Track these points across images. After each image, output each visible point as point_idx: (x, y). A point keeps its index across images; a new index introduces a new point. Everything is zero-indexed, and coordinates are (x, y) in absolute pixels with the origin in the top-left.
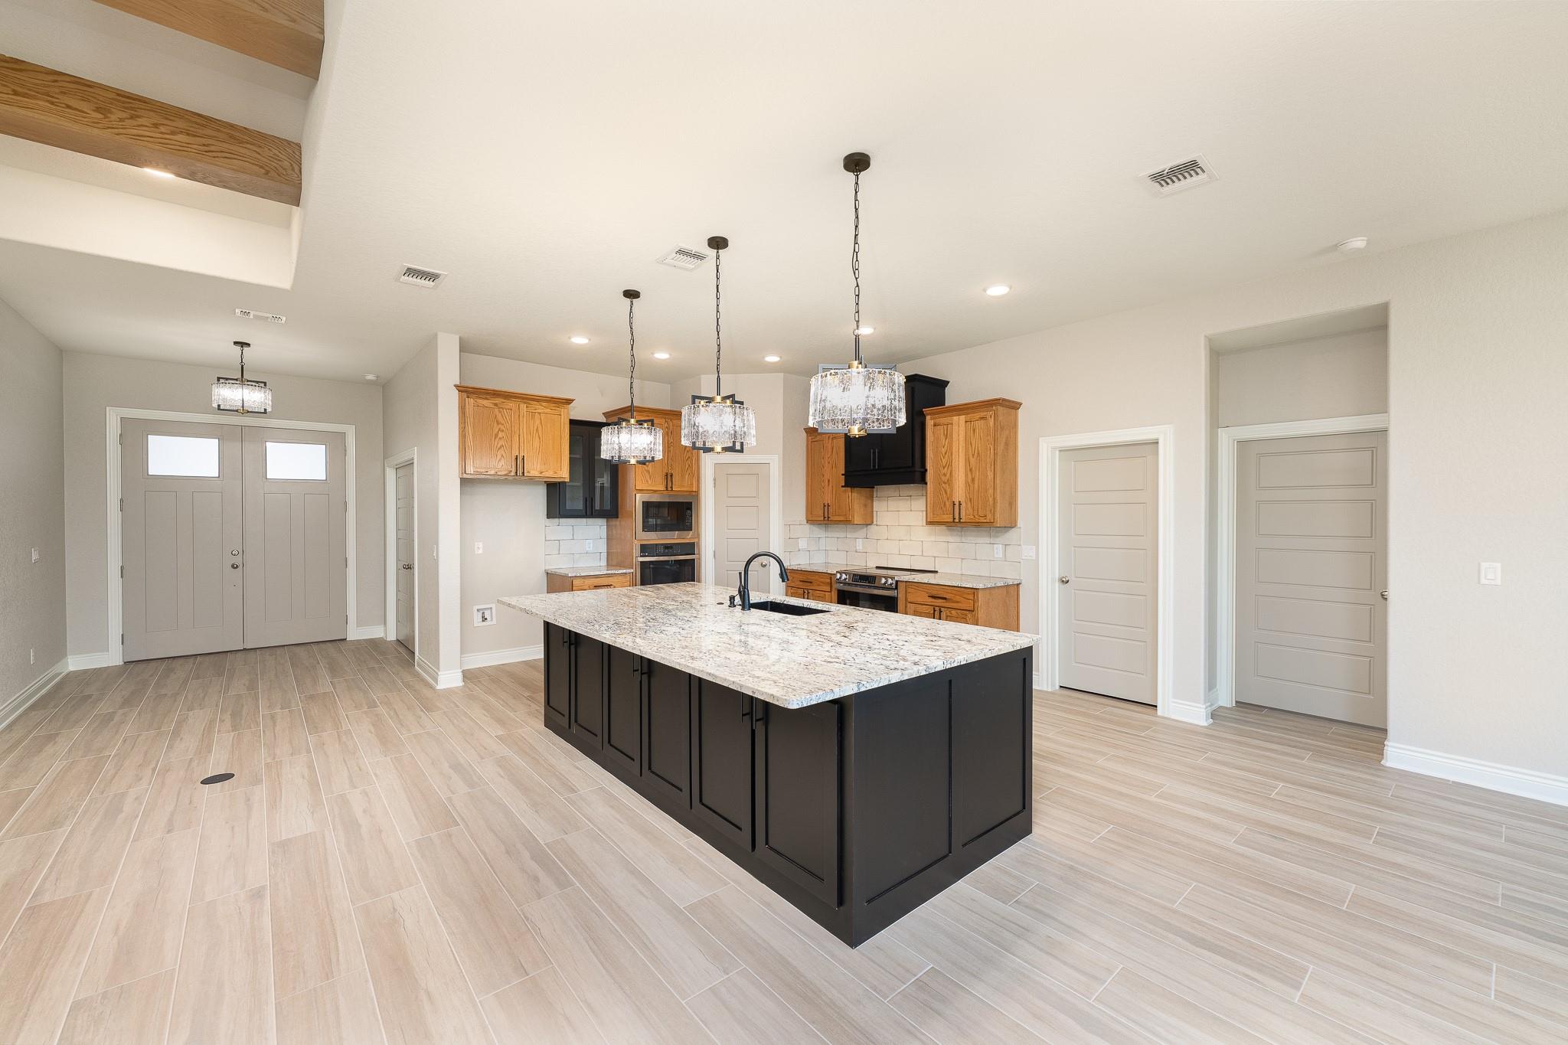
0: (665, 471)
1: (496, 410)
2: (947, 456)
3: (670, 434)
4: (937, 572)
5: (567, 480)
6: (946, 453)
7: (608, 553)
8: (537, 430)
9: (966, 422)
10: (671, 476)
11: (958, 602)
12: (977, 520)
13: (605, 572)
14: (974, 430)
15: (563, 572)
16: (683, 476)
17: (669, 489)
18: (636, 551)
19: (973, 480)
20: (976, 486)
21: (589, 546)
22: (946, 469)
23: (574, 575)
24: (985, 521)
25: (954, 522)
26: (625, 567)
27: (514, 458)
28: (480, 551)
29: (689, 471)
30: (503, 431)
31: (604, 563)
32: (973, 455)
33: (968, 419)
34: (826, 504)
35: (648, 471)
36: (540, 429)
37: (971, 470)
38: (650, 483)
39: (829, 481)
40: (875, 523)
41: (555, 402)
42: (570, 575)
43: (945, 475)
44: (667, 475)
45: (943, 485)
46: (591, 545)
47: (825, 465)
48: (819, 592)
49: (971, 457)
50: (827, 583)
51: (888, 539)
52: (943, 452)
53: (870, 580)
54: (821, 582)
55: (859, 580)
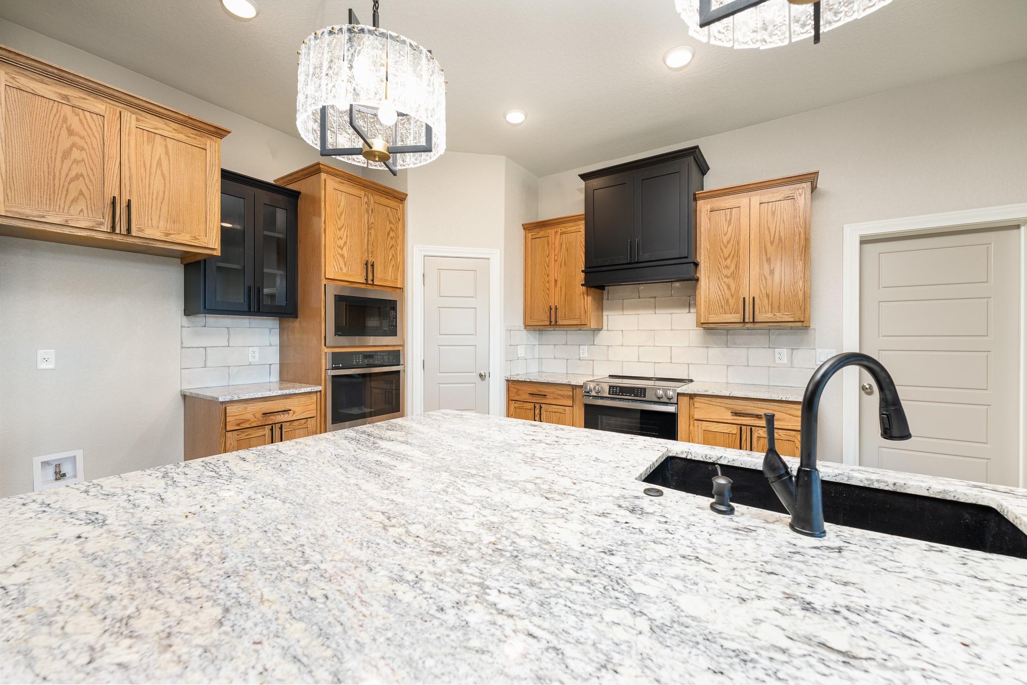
0: (365, 258)
1: (67, 110)
2: (729, 245)
3: (370, 212)
4: (691, 381)
5: (218, 253)
6: (728, 242)
7: (282, 365)
8: (159, 163)
9: (763, 202)
10: (373, 265)
12: (778, 319)
13: (280, 393)
14: (774, 213)
15: (208, 393)
16: (385, 267)
17: (370, 282)
18: (325, 362)
19: (772, 272)
20: (777, 279)
21: (254, 355)
22: (729, 261)
23: (228, 398)
24: (792, 320)
25: (744, 322)
26: (308, 383)
27: (108, 201)
28: (50, 366)
29: (393, 262)
30: (82, 149)
31: (275, 377)
32: (772, 243)
33: (767, 199)
34: (553, 307)
35: (342, 256)
36: (165, 163)
38: (344, 271)
39: (556, 281)
40: (605, 327)
41: (194, 128)
42: (221, 399)
43: (727, 267)
44: (366, 264)
46: (257, 355)
47: (550, 263)
48: (556, 407)
49: (769, 245)
50: (568, 397)
51: (622, 345)
52: (725, 241)
53: (638, 392)
54: (559, 395)
55: (620, 392)
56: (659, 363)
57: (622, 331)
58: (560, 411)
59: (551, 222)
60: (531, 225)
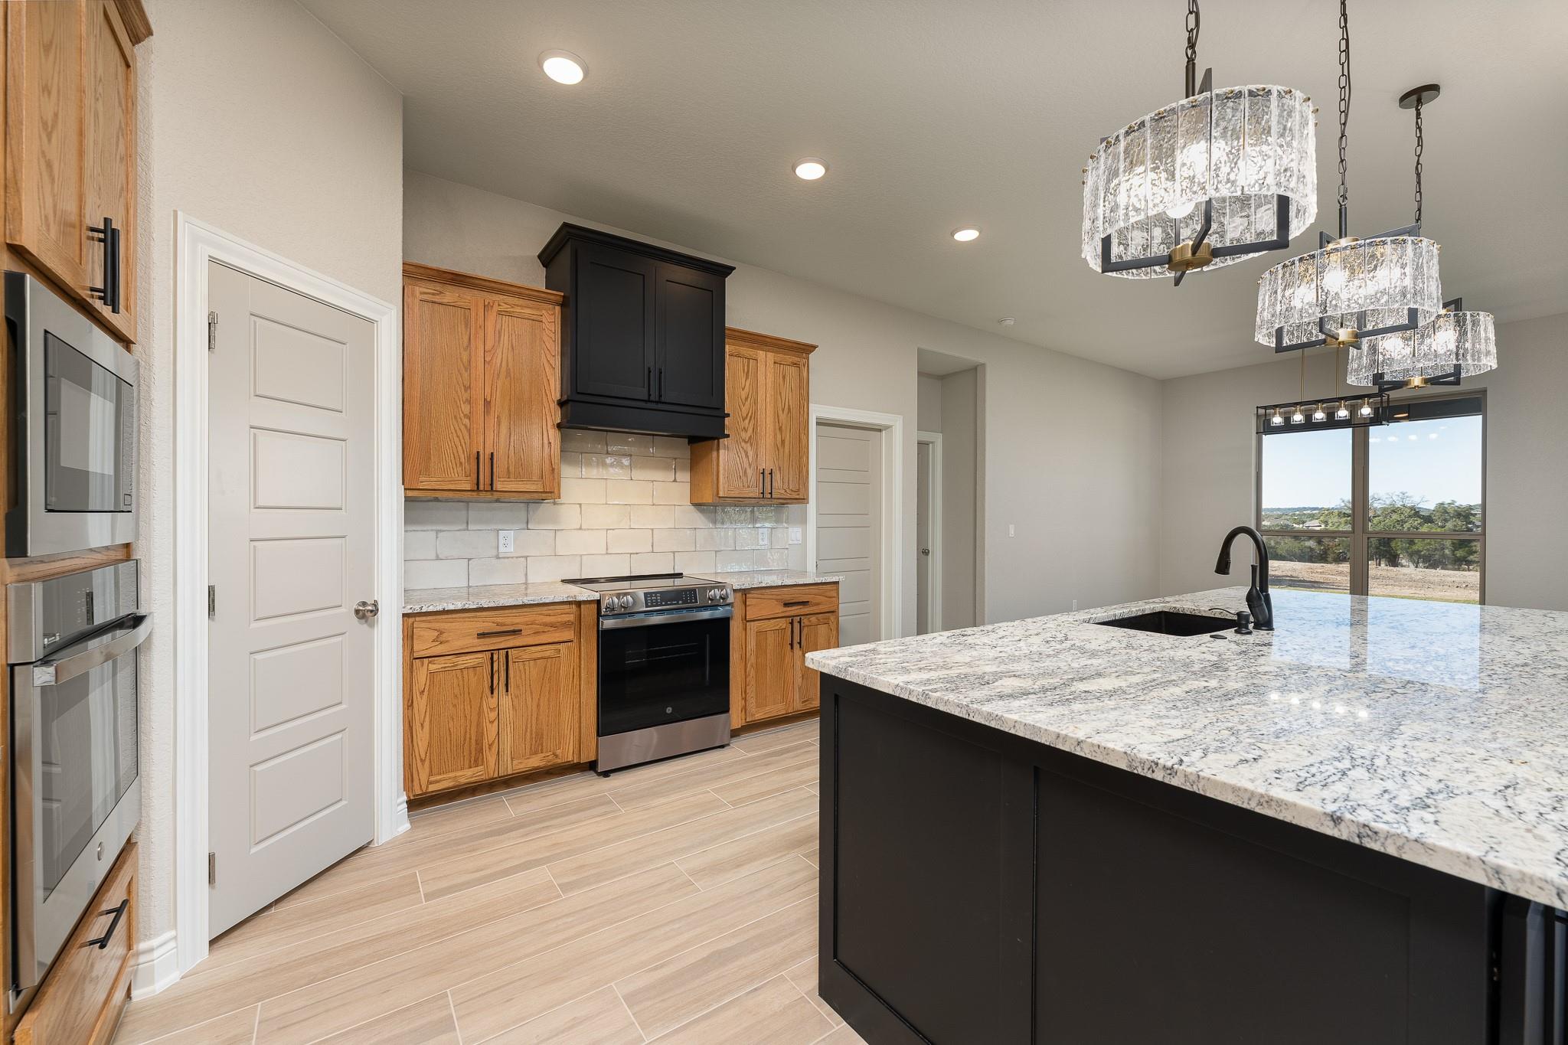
2: (748, 403)
6: (746, 399)
9: (775, 363)
11: (818, 604)
12: (789, 496)
14: (784, 377)
19: (783, 442)
20: (787, 451)
22: (747, 421)
24: (797, 497)
25: (763, 497)
32: (783, 410)
33: (778, 360)
34: (484, 455)
37: (780, 429)
39: (487, 403)
43: (745, 430)
45: (743, 444)
47: (473, 364)
48: (539, 648)
49: (780, 412)
50: (566, 625)
51: (580, 529)
52: (743, 397)
53: (686, 597)
54: (546, 625)
55: (662, 601)
56: (637, 553)
57: (580, 505)
58: (547, 654)
59: (477, 282)
60: (422, 271)
